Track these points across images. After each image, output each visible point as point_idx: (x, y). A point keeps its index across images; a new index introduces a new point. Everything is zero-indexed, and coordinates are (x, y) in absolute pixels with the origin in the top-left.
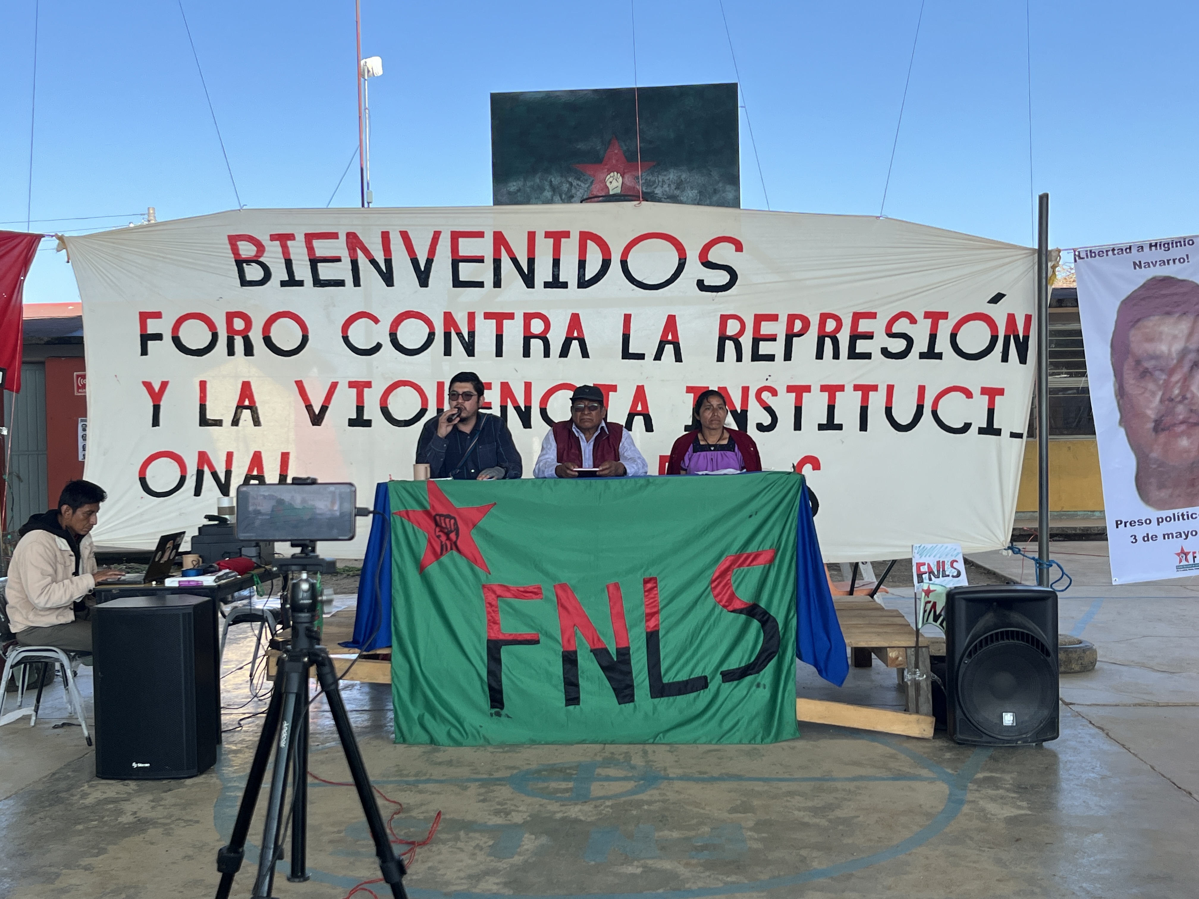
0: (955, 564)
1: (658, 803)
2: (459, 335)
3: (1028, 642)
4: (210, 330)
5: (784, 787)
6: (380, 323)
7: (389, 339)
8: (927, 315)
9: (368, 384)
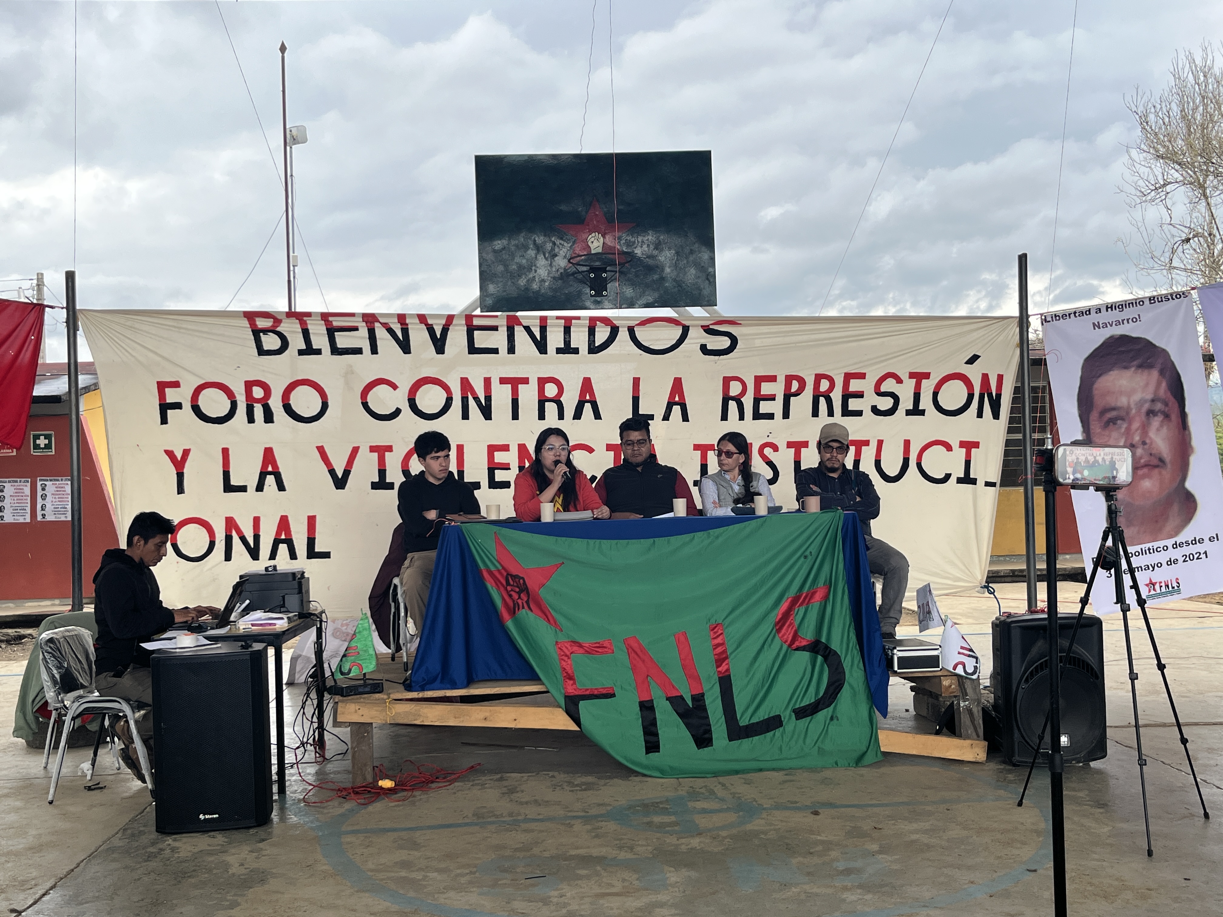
2: (476, 399)
4: (229, 399)
6: (398, 389)
7: (408, 405)
8: (912, 375)
9: (389, 449)
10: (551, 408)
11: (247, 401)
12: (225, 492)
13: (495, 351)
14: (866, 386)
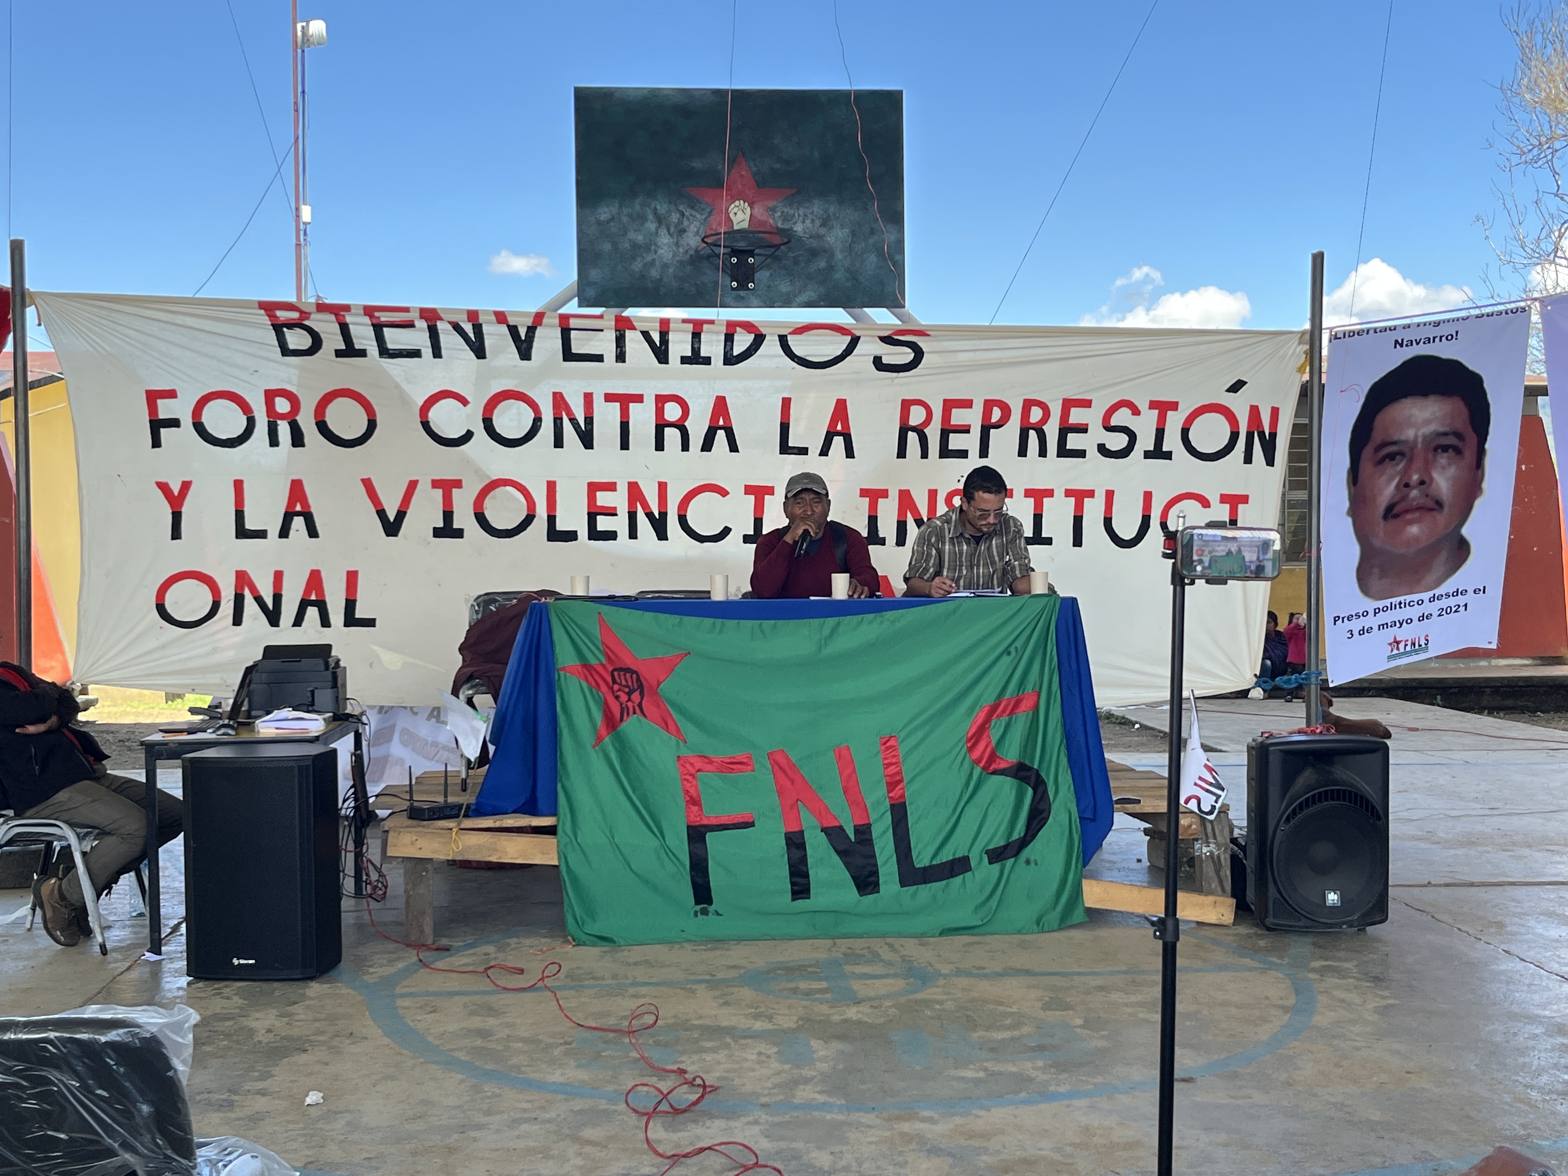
2: (573, 421)
4: (244, 414)
6: (469, 405)
7: (482, 426)
8: (1153, 405)
9: (458, 484)
10: (672, 435)
11: (268, 416)
12: (237, 537)
13: (599, 358)
14: (1091, 417)
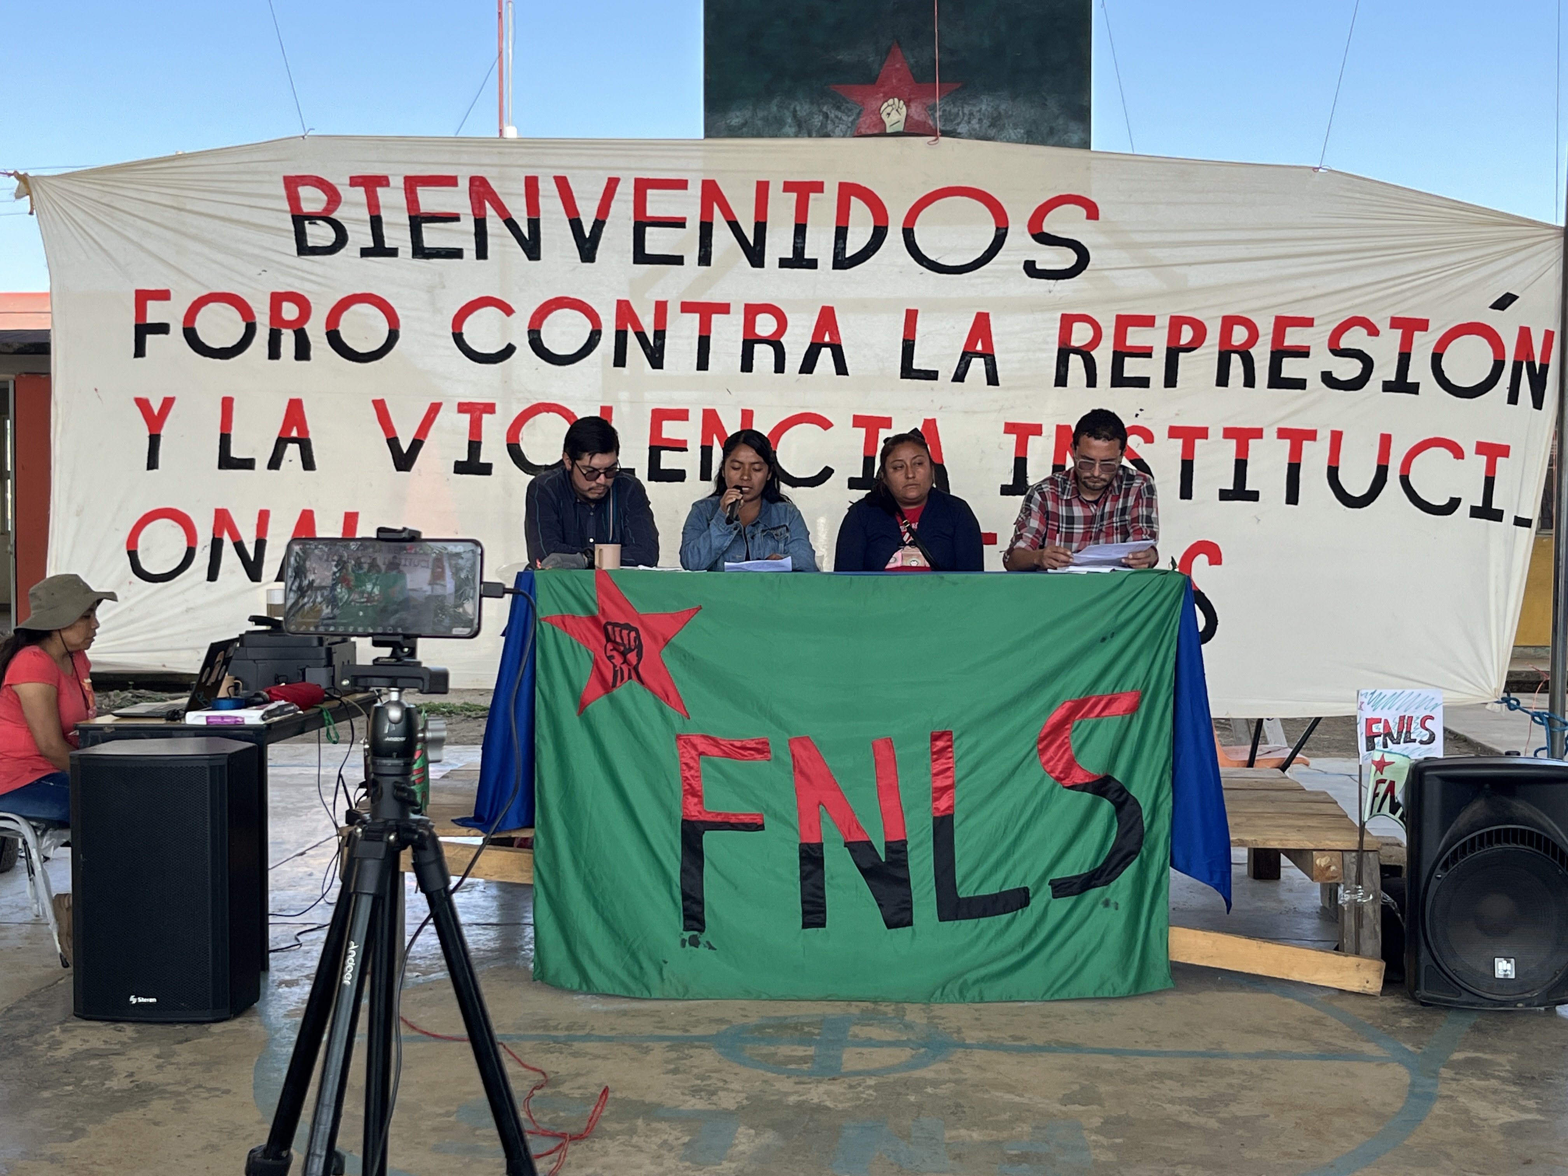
0: (1428, 723)
1: (948, 1085)
2: (641, 336)
3: (1539, 847)
4: (244, 320)
5: (1148, 1065)
6: (514, 315)
7: (527, 339)
8: (1396, 323)
9: (490, 408)
10: (764, 355)
11: (271, 324)
12: (220, 467)
13: (678, 260)
14: (1314, 337)
